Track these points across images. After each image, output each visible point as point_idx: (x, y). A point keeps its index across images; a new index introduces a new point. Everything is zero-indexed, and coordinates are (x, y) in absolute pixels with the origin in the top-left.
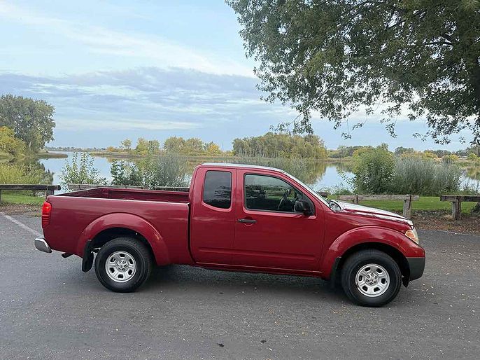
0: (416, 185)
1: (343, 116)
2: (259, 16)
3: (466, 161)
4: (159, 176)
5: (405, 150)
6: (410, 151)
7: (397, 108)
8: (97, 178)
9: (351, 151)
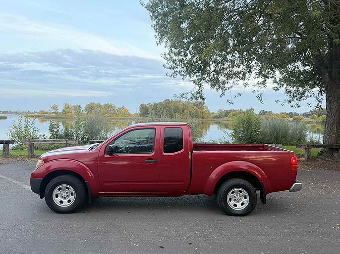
0: (277, 137)
1: (227, 88)
2: (166, 15)
3: (310, 120)
4: (87, 132)
5: (266, 112)
6: (270, 113)
7: (264, 83)
8: (38, 134)
9: (227, 113)
